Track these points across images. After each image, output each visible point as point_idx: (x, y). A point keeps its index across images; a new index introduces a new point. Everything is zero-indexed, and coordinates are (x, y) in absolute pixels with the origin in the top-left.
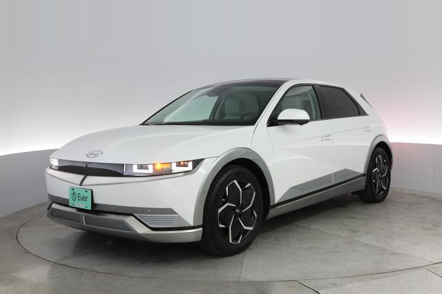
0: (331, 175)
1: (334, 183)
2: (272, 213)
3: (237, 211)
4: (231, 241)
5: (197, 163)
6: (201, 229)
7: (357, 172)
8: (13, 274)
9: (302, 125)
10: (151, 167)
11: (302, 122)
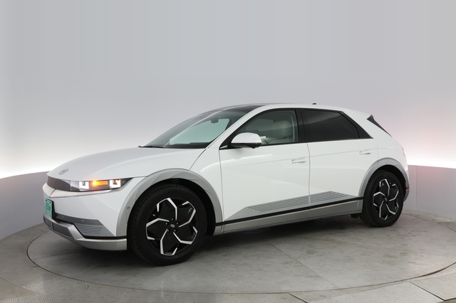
0: (307, 197)
1: (310, 205)
2: (218, 230)
3: (173, 226)
4: (162, 252)
5: (125, 181)
6: (126, 240)
7: (347, 195)
8: (24, 287)
9: (254, 148)
10: (87, 184)
11: (253, 146)
